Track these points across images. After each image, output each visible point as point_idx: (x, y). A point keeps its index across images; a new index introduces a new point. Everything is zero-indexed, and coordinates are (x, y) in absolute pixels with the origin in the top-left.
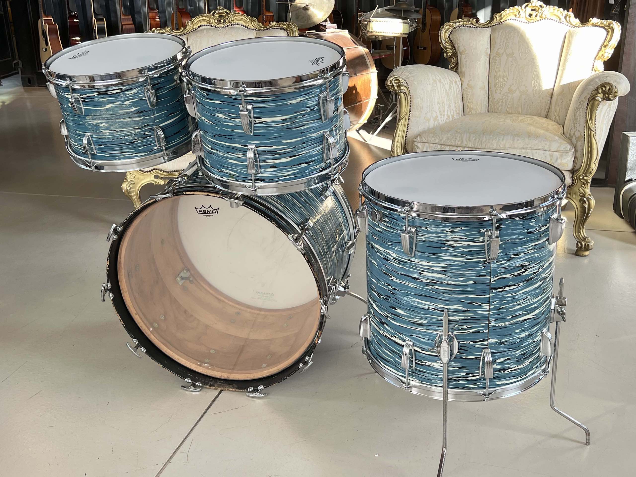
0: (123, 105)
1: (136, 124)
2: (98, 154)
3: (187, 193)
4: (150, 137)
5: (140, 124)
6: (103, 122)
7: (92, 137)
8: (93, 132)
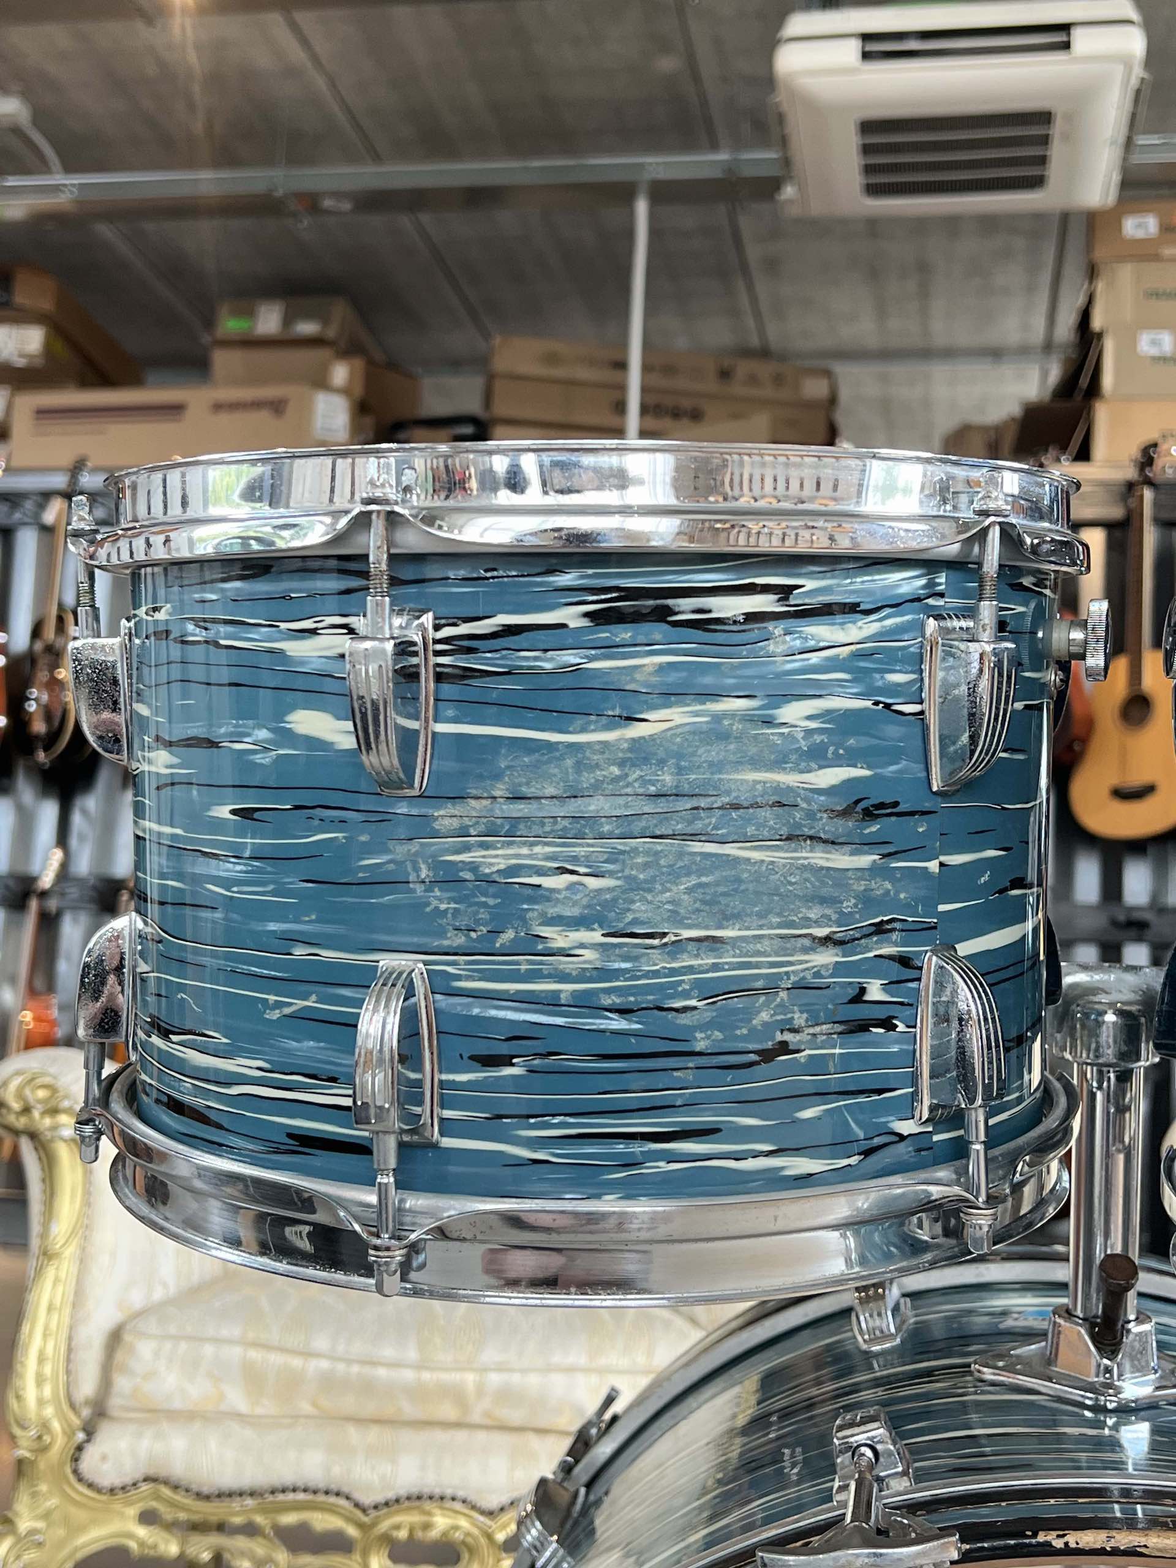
0: (768, 722)
1: (823, 901)
2: (447, 1142)
3: (1074, 1539)
4: (888, 1024)
5: (848, 905)
6: (575, 859)
7: (440, 984)
8: (459, 940)
